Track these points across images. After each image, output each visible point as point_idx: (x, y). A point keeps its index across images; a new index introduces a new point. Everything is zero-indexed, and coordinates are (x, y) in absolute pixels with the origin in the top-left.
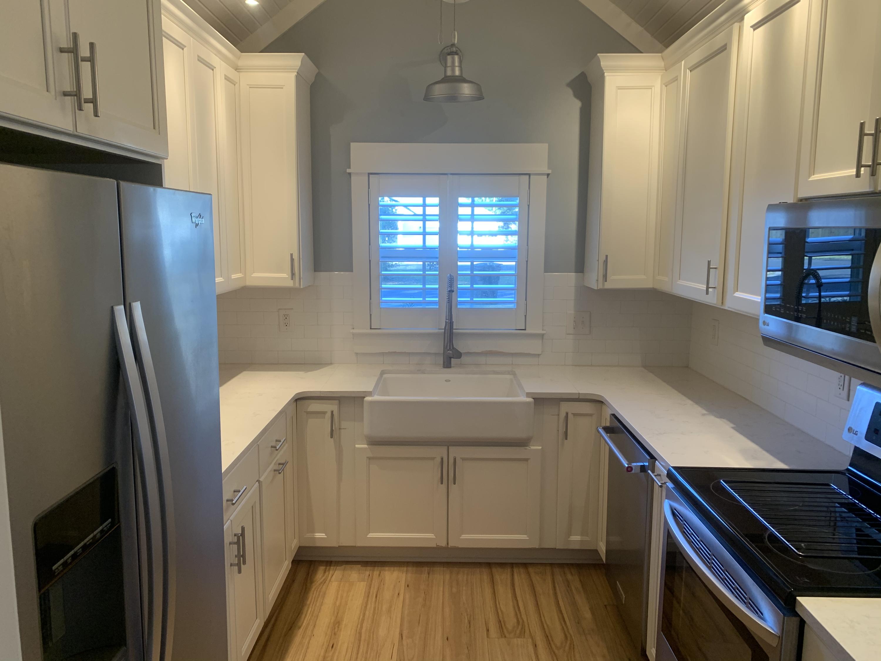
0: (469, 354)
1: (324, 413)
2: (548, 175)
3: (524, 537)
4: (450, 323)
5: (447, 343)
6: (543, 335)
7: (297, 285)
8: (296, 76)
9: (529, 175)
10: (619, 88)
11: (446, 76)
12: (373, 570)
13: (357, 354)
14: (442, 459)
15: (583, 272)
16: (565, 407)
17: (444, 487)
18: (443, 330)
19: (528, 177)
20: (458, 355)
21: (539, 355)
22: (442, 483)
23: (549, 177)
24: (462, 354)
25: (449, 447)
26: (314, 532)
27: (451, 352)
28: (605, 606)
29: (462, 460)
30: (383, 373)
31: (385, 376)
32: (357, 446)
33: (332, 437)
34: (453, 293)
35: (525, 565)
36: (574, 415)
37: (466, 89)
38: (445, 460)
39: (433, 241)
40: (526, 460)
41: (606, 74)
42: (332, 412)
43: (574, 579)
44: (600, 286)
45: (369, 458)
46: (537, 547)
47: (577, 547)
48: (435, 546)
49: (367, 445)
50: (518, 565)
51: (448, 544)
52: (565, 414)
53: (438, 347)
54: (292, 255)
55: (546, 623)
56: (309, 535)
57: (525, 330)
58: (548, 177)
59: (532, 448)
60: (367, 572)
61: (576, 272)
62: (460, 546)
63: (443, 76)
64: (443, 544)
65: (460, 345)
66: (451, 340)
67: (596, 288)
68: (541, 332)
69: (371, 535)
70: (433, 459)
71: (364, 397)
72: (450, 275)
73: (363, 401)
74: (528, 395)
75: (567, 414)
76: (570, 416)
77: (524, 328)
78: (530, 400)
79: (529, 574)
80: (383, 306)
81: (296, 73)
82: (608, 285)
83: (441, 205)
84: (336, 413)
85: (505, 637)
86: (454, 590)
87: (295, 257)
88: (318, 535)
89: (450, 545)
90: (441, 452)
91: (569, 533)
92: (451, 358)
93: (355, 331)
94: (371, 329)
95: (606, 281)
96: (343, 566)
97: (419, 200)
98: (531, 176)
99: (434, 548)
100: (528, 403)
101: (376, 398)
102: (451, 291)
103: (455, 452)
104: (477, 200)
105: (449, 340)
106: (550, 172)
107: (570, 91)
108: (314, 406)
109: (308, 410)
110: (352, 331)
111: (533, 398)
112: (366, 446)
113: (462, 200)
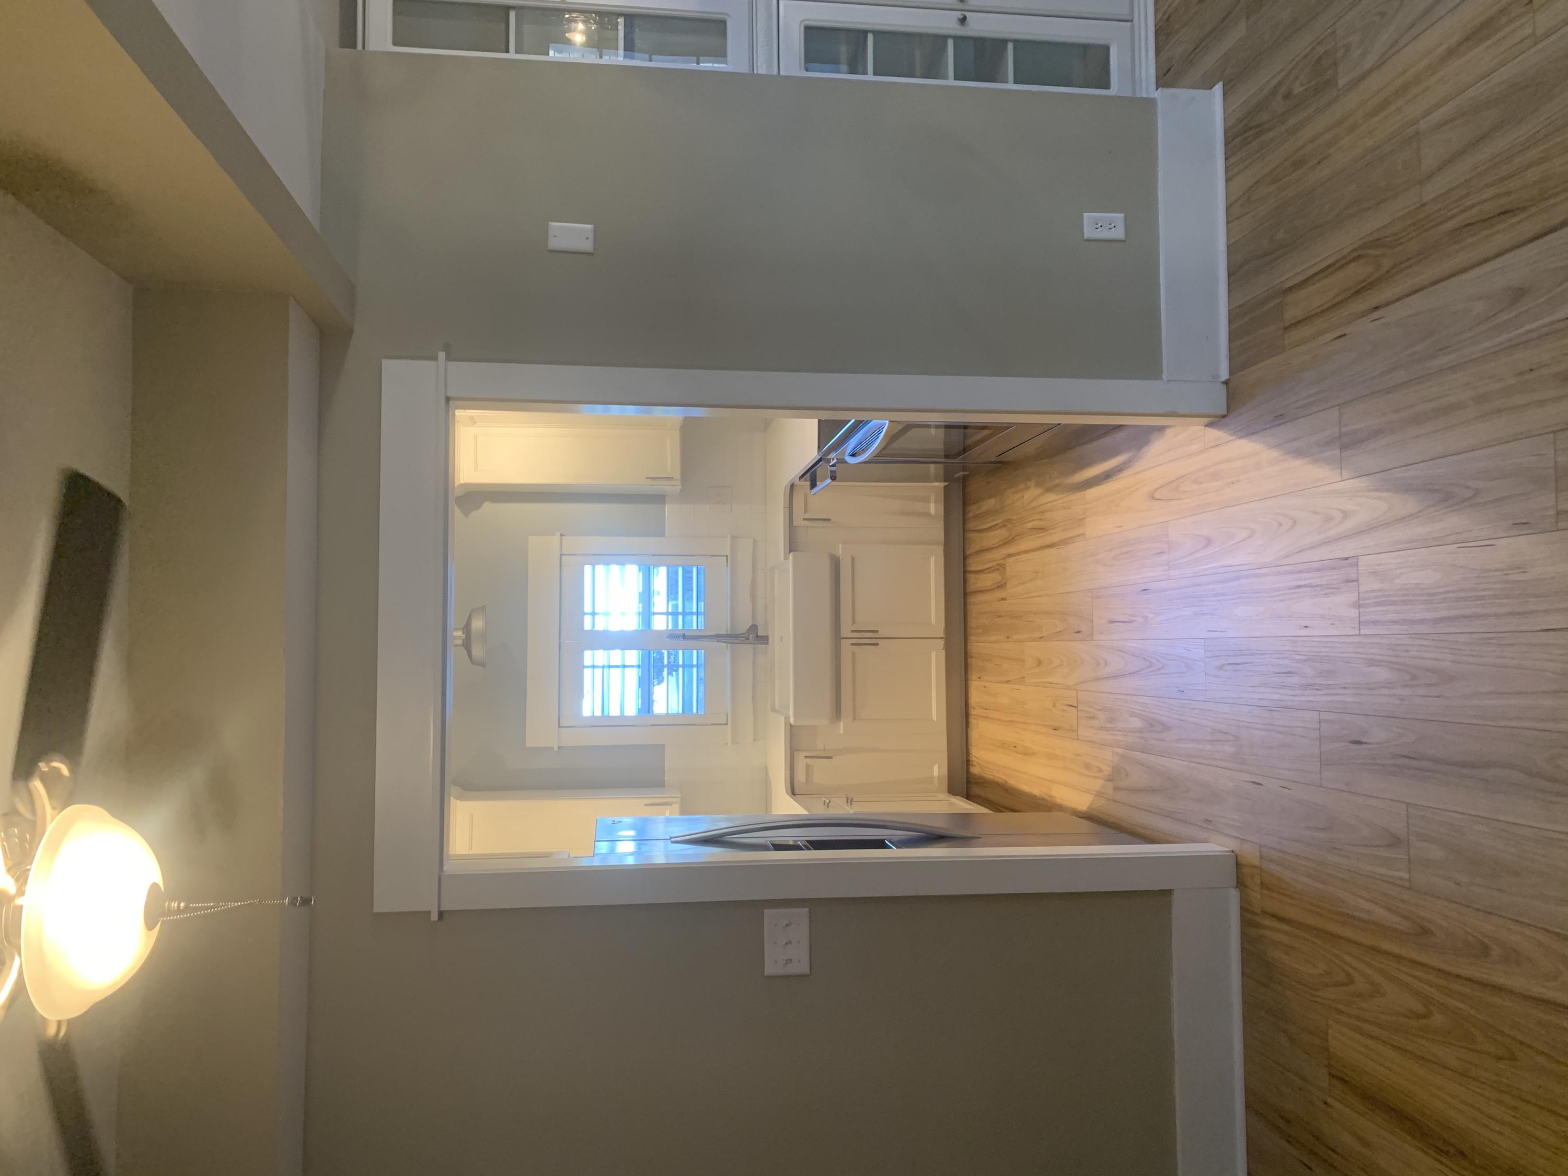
0: (754, 617)
1: (807, 766)
2: (562, 535)
3: (933, 559)
4: (718, 637)
5: (739, 640)
6: (733, 537)
7: (677, 800)
8: (460, 800)
9: (561, 555)
10: (476, 468)
11: (463, 645)
12: (971, 714)
13: (755, 740)
14: (853, 644)
15: (665, 496)
16: (798, 521)
17: (880, 642)
18: (729, 645)
19: (563, 557)
20: (754, 628)
21: (755, 542)
22: (877, 644)
23: (564, 534)
24: (754, 624)
25: (842, 637)
26: (933, 777)
27: (751, 636)
28: (988, 483)
29: (854, 623)
30: (774, 710)
31: (777, 707)
32: (842, 732)
33: (831, 758)
34: (686, 634)
35: (965, 558)
36: (806, 511)
37: (477, 624)
38: (854, 641)
39: (633, 657)
40: (853, 559)
41: (462, 482)
42: (806, 757)
43: (973, 510)
44: (679, 483)
45: (854, 719)
46: (943, 547)
47: (941, 507)
48: (944, 651)
49: (840, 721)
50: (965, 566)
51: (942, 638)
52: (806, 521)
53: (746, 650)
54: (646, 805)
55: (997, 543)
56: (936, 784)
57: (727, 556)
58: (564, 536)
59: (840, 553)
60: (973, 721)
61: (664, 503)
62: (944, 626)
63: (463, 648)
64: (942, 642)
65: (743, 627)
66: (736, 636)
67: (680, 487)
68: (729, 540)
69: (934, 717)
70: (854, 654)
71: (791, 725)
72: (667, 638)
73: (795, 726)
74: (786, 558)
75: (804, 519)
76: (807, 516)
77: (726, 557)
78: (791, 555)
79: (971, 555)
80: (701, 712)
81: (458, 801)
82: (677, 475)
83: (593, 648)
84: (807, 754)
85: (1006, 583)
86: (981, 631)
87: (648, 801)
88: (936, 774)
89: (942, 635)
90: (845, 644)
91: (928, 515)
92: (757, 636)
93: (729, 743)
94: (727, 724)
95: (672, 478)
96: (970, 747)
97: (587, 673)
98: (563, 553)
99: (946, 651)
100: (794, 558)
101: (791, 713)
102: (684, 637)
103: (845, 632)
104: (587, 608)
105: (735, 638)
106: (558, 534)
107: (474, 514)
108: (801, 776)
109: (804, 782)
110: (729, 745)
111: (790, 552)
112: (842, 723)
113: (587, 626)
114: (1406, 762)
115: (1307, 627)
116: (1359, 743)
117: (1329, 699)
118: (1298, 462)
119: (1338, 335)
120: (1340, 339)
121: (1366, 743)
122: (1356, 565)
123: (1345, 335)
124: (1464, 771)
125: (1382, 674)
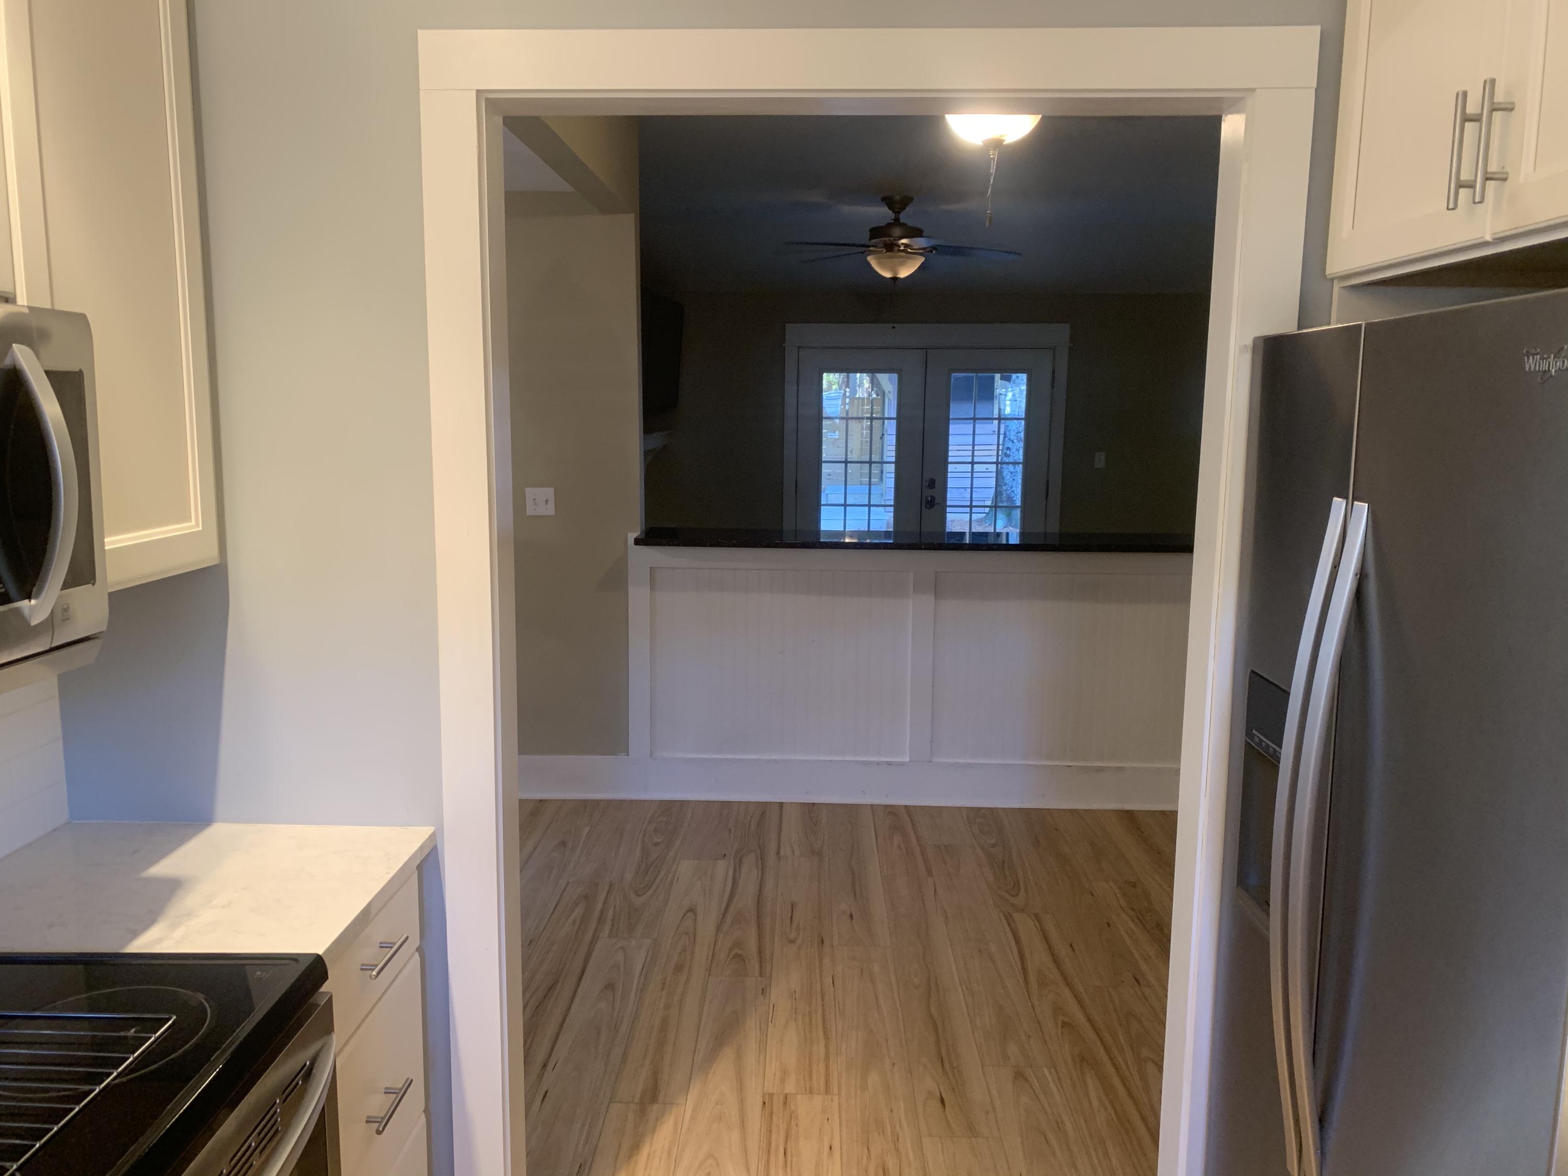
114: (947, 1066)
115: (831, 1148)
116: (942, 1101)
117: (905, 1125)
118: (645, 1151)
119: (542, 1096)
120: (546, 1099)
121: (941, 1094)
122: (771, 1095)
123: (546, 1092)
124: (940, 1030)
125: (873, 1078)
